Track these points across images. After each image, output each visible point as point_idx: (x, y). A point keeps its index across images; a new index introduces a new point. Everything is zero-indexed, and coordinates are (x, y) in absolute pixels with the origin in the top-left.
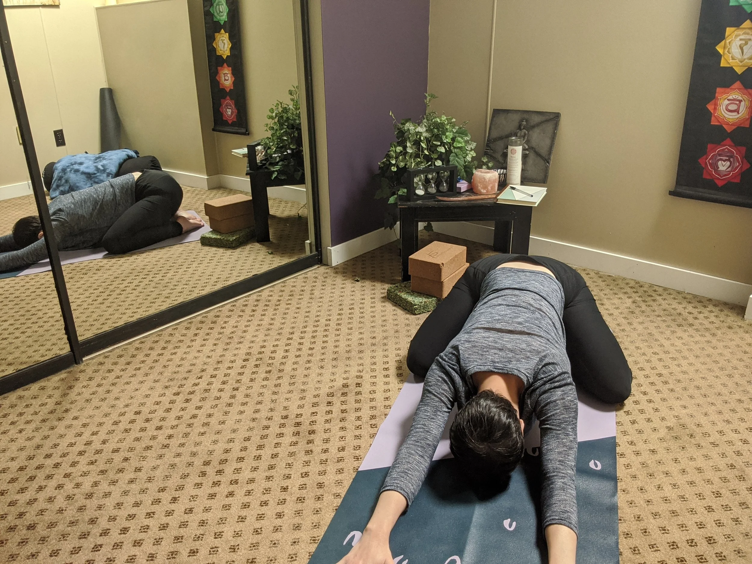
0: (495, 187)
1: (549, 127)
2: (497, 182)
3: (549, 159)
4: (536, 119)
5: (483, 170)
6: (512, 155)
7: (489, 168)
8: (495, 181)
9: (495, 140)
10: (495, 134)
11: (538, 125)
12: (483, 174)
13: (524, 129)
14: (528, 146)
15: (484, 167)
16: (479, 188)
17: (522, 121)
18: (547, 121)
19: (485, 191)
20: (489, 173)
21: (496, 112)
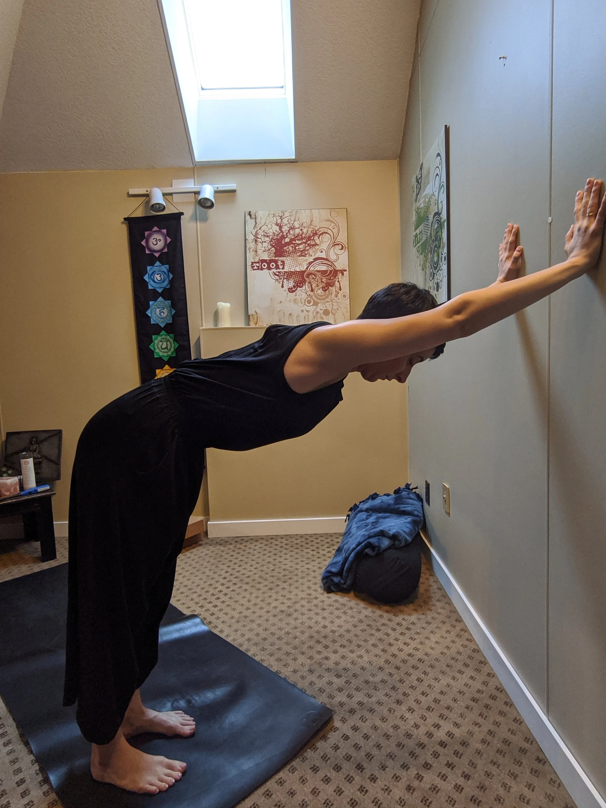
0: (17, 489)
1: (55, 440)
2: (18, 484)
3: (59, 462)
4: (43, 436)
5: (4, 478)
6: (26, 466)
7: (9, 475)
8: (16, 484)
9: (12, 455)
10: (10, 451)
11: (45, 440)
12: (4, 481)
13: (34, 444)
14: (41, 455)
15: (5, 475)
16: (3, 492)
17: (32, 438)
18: (53, 436)
19: (8, 493)
20: (8, 479)
21: (9, 435)
